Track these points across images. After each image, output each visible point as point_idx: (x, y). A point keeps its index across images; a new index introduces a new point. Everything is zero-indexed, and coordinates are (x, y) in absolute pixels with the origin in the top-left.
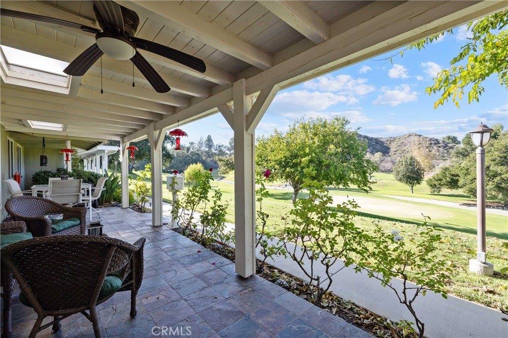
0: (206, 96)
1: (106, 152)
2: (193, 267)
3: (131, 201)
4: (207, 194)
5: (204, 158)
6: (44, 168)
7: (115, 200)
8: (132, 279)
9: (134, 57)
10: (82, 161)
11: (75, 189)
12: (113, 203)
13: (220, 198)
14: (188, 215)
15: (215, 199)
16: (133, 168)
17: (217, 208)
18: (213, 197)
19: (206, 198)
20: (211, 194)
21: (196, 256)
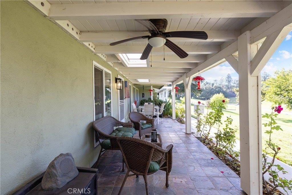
0: (216, 52)
1: (167, 89)
2: (206, 169)
3: (177, 116)
4: (220, 118)
5: (224, 90)
6: (144, 99)
7: (170, 114)
8: (166, 166)
9: (166, 43)
10: (158, 94)
11: (152, 109)
12: (169, 116)
13: (231, 123)
14: (207, 131)
15: (226, 123)
16: (180, 96)
17: (228, 130)
18: (225, 121)
19: (219, 121)
20: (223, 118)
21: (210, 161)
